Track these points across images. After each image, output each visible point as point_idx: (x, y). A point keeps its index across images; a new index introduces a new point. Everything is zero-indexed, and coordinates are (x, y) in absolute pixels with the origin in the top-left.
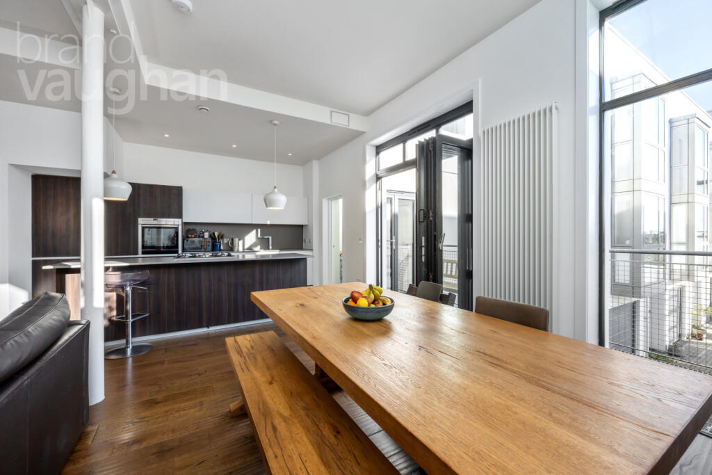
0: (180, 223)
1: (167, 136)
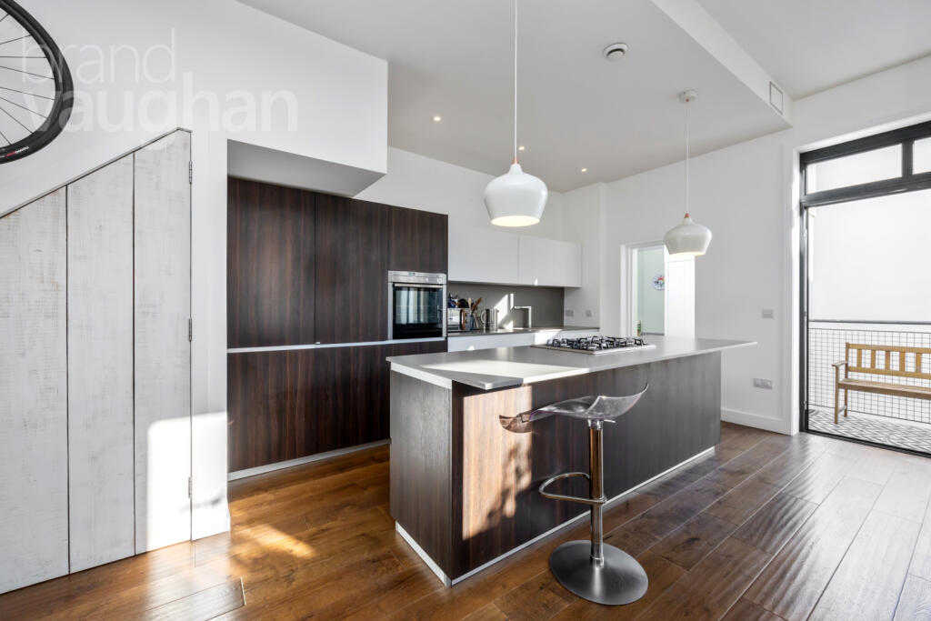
0: (445, 282)
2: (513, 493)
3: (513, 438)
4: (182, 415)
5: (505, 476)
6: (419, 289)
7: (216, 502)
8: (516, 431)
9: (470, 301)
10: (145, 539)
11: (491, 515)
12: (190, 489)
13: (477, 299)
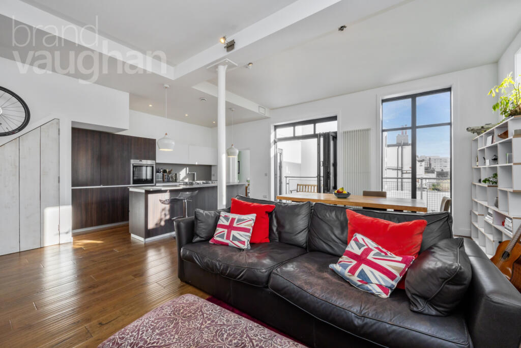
0: (154, 163)
1: (151, 106)
2: (164, 220)
3: (164, 206)
4: (56, 206)
5: (161, 215)
6: (147, 166)
7: (67, 233)
8: (165, 204)
9: (168, 171)
10: (43, 243)
11: (156, 224)
12: (59, 228)
13: (170, 170)
